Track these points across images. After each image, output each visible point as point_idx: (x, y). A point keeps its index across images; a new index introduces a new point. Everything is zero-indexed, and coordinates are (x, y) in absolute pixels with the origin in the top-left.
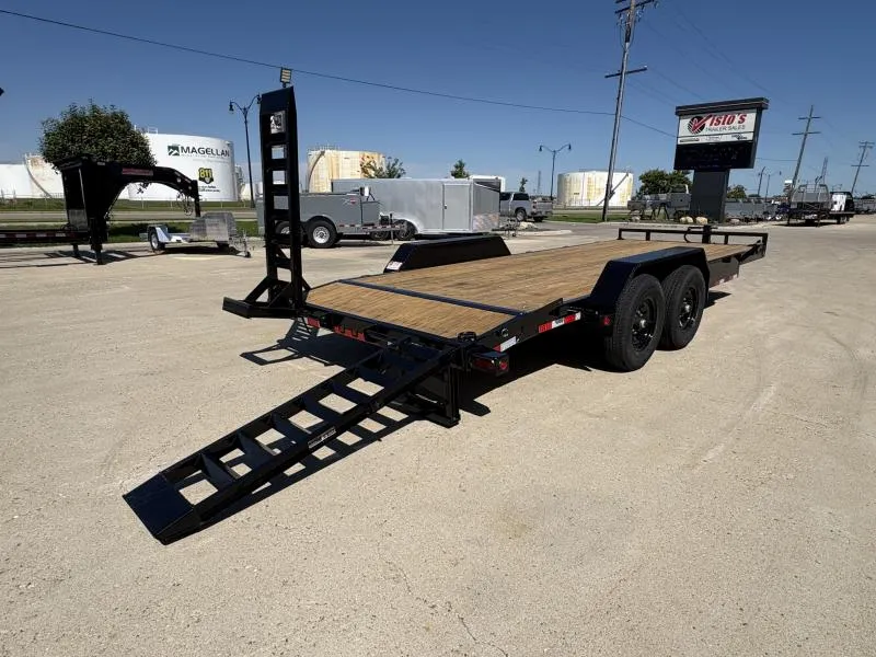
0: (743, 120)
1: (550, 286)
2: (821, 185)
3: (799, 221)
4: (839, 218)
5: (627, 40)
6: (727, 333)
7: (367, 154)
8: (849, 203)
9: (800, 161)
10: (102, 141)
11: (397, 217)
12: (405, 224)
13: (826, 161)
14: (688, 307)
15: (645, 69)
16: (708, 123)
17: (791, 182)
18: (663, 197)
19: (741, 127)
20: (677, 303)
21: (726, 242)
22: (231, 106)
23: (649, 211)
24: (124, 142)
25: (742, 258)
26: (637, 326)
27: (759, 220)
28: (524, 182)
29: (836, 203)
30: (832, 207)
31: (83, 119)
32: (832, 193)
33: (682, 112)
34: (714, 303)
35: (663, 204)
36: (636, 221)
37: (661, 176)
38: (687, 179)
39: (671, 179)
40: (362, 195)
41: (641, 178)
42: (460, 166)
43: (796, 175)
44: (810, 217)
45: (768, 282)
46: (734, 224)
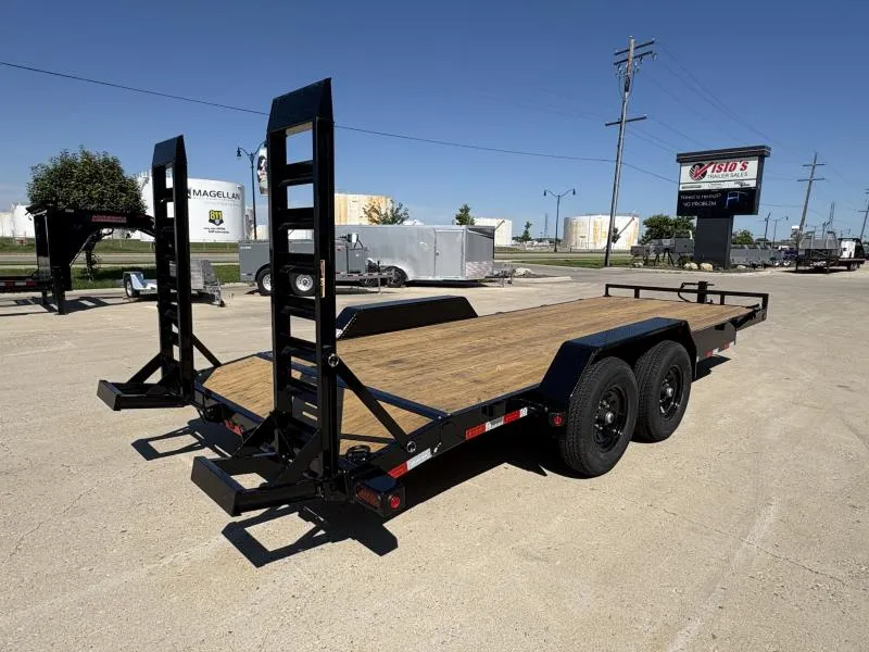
0: (746, 167)
1: (499, 367)
2: (829, 232)
3: (808, 268)
4: (849, 265)
5: (626, 90)
6: (721, 417)
7: (375, 197)
8: (859, 249)
9: (806, 207)
10: (89, 187)
11: (385, 263)
12: (393, 271)
13: (833, 206)
14: (670, 390)
15: (645, 118)
16: (709, 170)
17: (798, 227)
18: (667, 242)
19: (744, 174)
20: (655, 388)
21: (722, 303)
22: (239, 152)
23: (652, 256)
24: (112, 187)
25: (739, 323)
26: (601, 421)
27: (766, 266)
28: (528, 226)
29: (845, 249)
30: (841, 254)
31: (72, 165)
32: (841, 239)
33: (683, 159)
34: (709, 372)
35: (667, 250)
36: (639, 267)
37: (665, 221)
38: (692, 224)
39: (676, 225)
40: (350, 241)
41: (645, 223)
42: (466, 210)
43: (803, 220)
44: (819, 264)
45: (772, 342)
46: (740, 271)
